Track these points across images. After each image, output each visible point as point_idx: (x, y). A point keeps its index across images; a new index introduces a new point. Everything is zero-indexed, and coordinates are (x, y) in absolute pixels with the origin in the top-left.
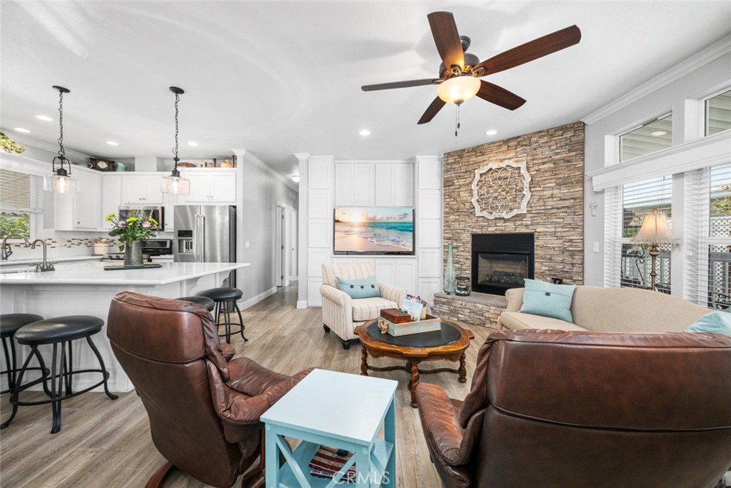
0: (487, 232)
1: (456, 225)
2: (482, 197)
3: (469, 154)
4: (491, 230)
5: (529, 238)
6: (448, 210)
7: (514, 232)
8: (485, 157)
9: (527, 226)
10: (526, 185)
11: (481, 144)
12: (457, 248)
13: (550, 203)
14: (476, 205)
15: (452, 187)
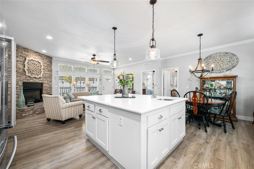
2: (29, 69)
5: (42, 84)
9: (41, 81)
10: (42, 69)
13: (47, 75)
14: (26, 71)
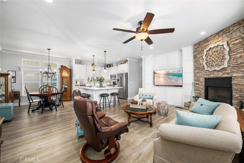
0: (210, 77)
1: (198, 75)
2: (208, 61)
3: (203, 43)
4: (212, 76)
6: (195, 68)
7: (222, 77)
8: (209, 43)
10: (226, 52)
11: (207, 37)
12: (198, 84)
13: (240, 61)
14: (205, 65)
15: (197, 58)
